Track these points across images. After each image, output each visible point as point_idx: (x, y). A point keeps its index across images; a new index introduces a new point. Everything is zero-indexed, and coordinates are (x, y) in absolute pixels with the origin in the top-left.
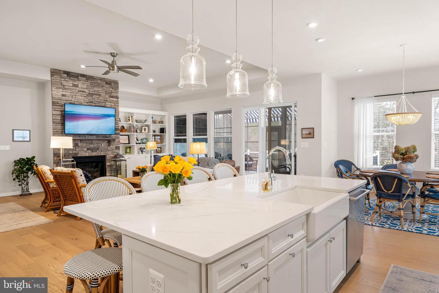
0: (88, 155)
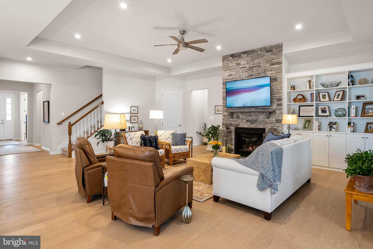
0: (247, 127)
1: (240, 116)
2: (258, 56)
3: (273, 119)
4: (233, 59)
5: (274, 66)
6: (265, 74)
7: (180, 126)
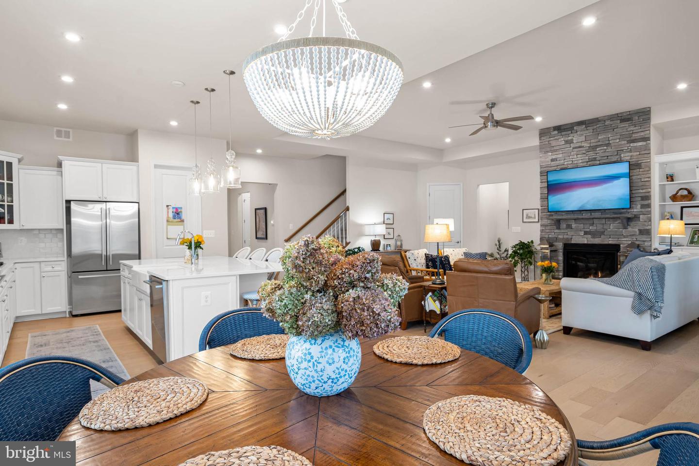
0: (586, 242)
1: (574, 226)
2: (606, 129)
3: (634, 229)
4: (560, 134)
5: (635, 144)
6: (618, 157)
7: (458, 243)
